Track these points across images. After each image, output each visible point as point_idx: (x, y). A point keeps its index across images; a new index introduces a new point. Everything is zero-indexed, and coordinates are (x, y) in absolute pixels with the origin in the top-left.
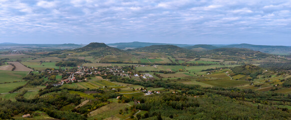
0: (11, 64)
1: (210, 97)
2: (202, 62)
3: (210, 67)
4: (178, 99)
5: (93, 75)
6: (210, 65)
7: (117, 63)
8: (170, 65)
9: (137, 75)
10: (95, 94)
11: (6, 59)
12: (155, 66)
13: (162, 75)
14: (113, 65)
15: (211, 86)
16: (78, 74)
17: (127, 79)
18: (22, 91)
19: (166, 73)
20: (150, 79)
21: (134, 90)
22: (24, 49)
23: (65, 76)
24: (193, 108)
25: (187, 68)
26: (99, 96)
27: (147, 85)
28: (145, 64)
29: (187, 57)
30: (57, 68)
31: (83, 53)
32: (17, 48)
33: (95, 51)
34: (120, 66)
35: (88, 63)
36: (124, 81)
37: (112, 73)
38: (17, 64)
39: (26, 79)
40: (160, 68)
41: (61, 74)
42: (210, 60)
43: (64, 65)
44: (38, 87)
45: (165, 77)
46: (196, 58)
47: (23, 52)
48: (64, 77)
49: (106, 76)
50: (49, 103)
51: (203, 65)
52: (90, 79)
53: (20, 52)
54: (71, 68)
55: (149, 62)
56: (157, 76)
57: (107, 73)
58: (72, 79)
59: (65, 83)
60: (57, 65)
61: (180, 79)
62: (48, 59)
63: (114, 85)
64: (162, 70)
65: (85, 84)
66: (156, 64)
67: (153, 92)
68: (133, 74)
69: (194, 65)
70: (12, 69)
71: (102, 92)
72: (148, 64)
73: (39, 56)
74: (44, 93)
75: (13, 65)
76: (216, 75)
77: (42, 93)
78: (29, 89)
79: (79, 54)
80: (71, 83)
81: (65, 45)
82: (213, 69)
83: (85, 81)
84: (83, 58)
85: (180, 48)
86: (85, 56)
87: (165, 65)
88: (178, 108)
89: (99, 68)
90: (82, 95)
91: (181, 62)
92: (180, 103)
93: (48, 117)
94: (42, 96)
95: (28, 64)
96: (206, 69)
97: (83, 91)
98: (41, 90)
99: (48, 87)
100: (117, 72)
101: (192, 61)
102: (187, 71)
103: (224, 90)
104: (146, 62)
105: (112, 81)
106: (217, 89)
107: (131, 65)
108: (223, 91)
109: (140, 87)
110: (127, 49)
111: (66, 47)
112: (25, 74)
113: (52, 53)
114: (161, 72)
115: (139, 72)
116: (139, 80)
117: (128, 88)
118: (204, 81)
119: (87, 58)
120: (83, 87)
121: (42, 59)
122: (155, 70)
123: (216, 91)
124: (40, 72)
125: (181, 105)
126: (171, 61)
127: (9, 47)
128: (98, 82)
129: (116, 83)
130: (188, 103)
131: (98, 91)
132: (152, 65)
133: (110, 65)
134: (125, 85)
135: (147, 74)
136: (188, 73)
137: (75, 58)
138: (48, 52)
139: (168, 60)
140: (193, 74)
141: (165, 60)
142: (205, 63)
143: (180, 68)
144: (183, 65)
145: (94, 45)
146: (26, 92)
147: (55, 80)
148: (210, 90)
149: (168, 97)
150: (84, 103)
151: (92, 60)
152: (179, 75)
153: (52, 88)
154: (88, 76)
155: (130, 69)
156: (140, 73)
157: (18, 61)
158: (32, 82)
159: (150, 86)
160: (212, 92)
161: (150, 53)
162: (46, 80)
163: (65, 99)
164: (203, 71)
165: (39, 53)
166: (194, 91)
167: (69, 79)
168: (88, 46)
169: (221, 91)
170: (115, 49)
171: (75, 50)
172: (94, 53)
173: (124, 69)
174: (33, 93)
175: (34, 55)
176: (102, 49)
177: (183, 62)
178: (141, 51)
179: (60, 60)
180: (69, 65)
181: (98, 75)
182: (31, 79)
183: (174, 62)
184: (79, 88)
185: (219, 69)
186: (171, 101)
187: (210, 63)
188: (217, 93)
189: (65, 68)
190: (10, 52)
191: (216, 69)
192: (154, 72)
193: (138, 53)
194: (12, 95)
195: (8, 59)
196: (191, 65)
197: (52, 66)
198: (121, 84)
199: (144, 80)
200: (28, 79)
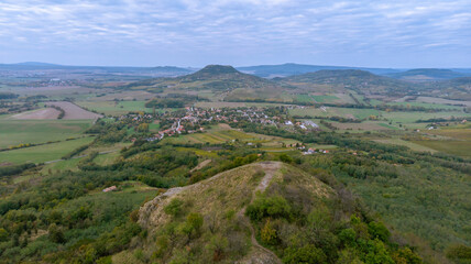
0: (53, 107)
1: (424, 170)
2: (421, 105)
3: (437, 116)
4: (360, 163)
5: (214, 122)
6: (438, 110)
7: (256, 101)
8: (352, 106)
9: (290, 123)
10: (220, 151)
11: (39, 97)
12: (324, 109)
13: (334, 124)
14: (249, 105)
15: (433, 152)
16: (189, 121)
17: (273, 129)
18: (87, 154)
19: (344, 121)
20: (314, 130)
21: (284, 146)
22: (75, 76)
23: (165, 124)
24: (384, 179)
25: (385, 115)
26: (228, 154)
27: (307, 139)
28: (304, 104)
29: (388, 95)
30: (148, 110)
31: (194, 84)
32: (59, 73)
33: (215, 79)
34: (260, 106)
35: (203, 102)
36: (267, 131)
37: (246, 119)
38: (66, 106)
39: (91, 132)
40: (333, 112)
41: (158, 122)
42: (440, 102)
43: (161, 106)
44: (116, 145)
45: (342, 128)
46: (407, 97)
47: (74, 82)
48: (162, 126)
49: (237, 124)
50: (143, 168)
51: (421, 110)
52: (209, 128)
53: (68, 83)
54: (174, 110)
55: (314, 101)
56: (327, 125)
57: (239, 119)
58: (179, 128)
59: (166, 135)
60: (147, 106)
61: (369, 133)
62: (129, 95)
63: (251, 139)
64: (335, 115)
65: (201, 136)
66: (325, 105)
67: (317, 150)
68: (283, 121)
69: (401, 110)
70: (57, 116)
71: (232, 148)
72: (311, 105)
73: (111, 90)
74: (131, 154)
75: (58, 108)
76: (448, 131)
77: (127, 153)
78: (102, 149)
79: (186, 86)
80: (176, 135)
81: (159, 68)
82: (444, 121)
83: (200, 132)
84: (194, 93)
85: (375, 76)
86: (197, 89)
87: (343, 106)
88: (359, 176)
89: (223, 110)
90: (199, 153)
91: (374, 103)
92: (362, 169)
93: (148, 188)
94: (129, 159)
95: (91, 106)
96: (427, 119)
97: (199, 147)
98: (125, 150)
99: (136, 143)
100: (255, 117)
101: (399, 101)
102: (386, 120)
103: (460, 161)
104: (307, 101)
105: (247, 132)
106: (446, 158)
107: (280, 105)
108: (458, 163)
109: (294, 143)
110: (272, 76)
111: (162, 74)
112: (87, 124)
113: (135, 85)
114: (334, 119)
115: (295, 117)
116: (292, 131)
117: (275, 143)
118: (419, 140)
119: (201, 94)
120: (198, 142)
121: (117, 95)
122: (322, 116)
123: (443, 161)
124: (117, 119)
125: (363, 171)
126: (355, 100)
127: (41, 73)
128: (223, 132)
129: (254, 135)
130: (376, 170)
131: (224, 146)
132: (317, 106)
133: (243, 105)
134: (269, 138)
135: (308, 122)
136: (387, 123)
137: (181, 92)
138: (128, 83)
139: (350, 98)
140: (396, 126)
141: (343, 98)
142: (426, 106)
143: (373, 113)
144: (379, 108)
145: (213, 70)
146: (97, 154)
147: (147, 131)
148: (429, 157)
149: (342, 158)
150: (203, 164)
151: (210, 97)
152: (367, 126)
153: (145, 145)
154: (205, 123)
155: (278, 112)
156: (295, 119)
157: (67, 100)
158: (105, 137)
159: (312, 141)
160: (432, 161)
161: (315, 85)
162: (131, 132)
163: (170, 159)
164: (420, 121)
165: (110, 83)
166: (393, 155)
167: (172, 128)
168: (203, 71)
169: (452, 162)
170: (251, 77)
171: (178, 79)
172: (215, 85)
173: (268, 111)
174: (110, 155)
175: (100, 88)
176: (227, 76)
177: (379, 103)
178: (298, 81)
179: (153, 97)
180: (171, 105)
181: (223, 122)
182: (102, 132)
183: (361, 102)
184: (191, 143)
185: (460, 120)
186: (347, 165)
187: (440, 107)
188: (444, 165)
189: (163, 111)
190: (45, 82)
191: (453, 120)
192: (321, 119)
193: (294, 84)
194: (68, 162)
195: (44, 97)
196: (395, 109)
197: (140, 108)
198: (263, 137)
199: (302, 132)
200: (96, 132)
